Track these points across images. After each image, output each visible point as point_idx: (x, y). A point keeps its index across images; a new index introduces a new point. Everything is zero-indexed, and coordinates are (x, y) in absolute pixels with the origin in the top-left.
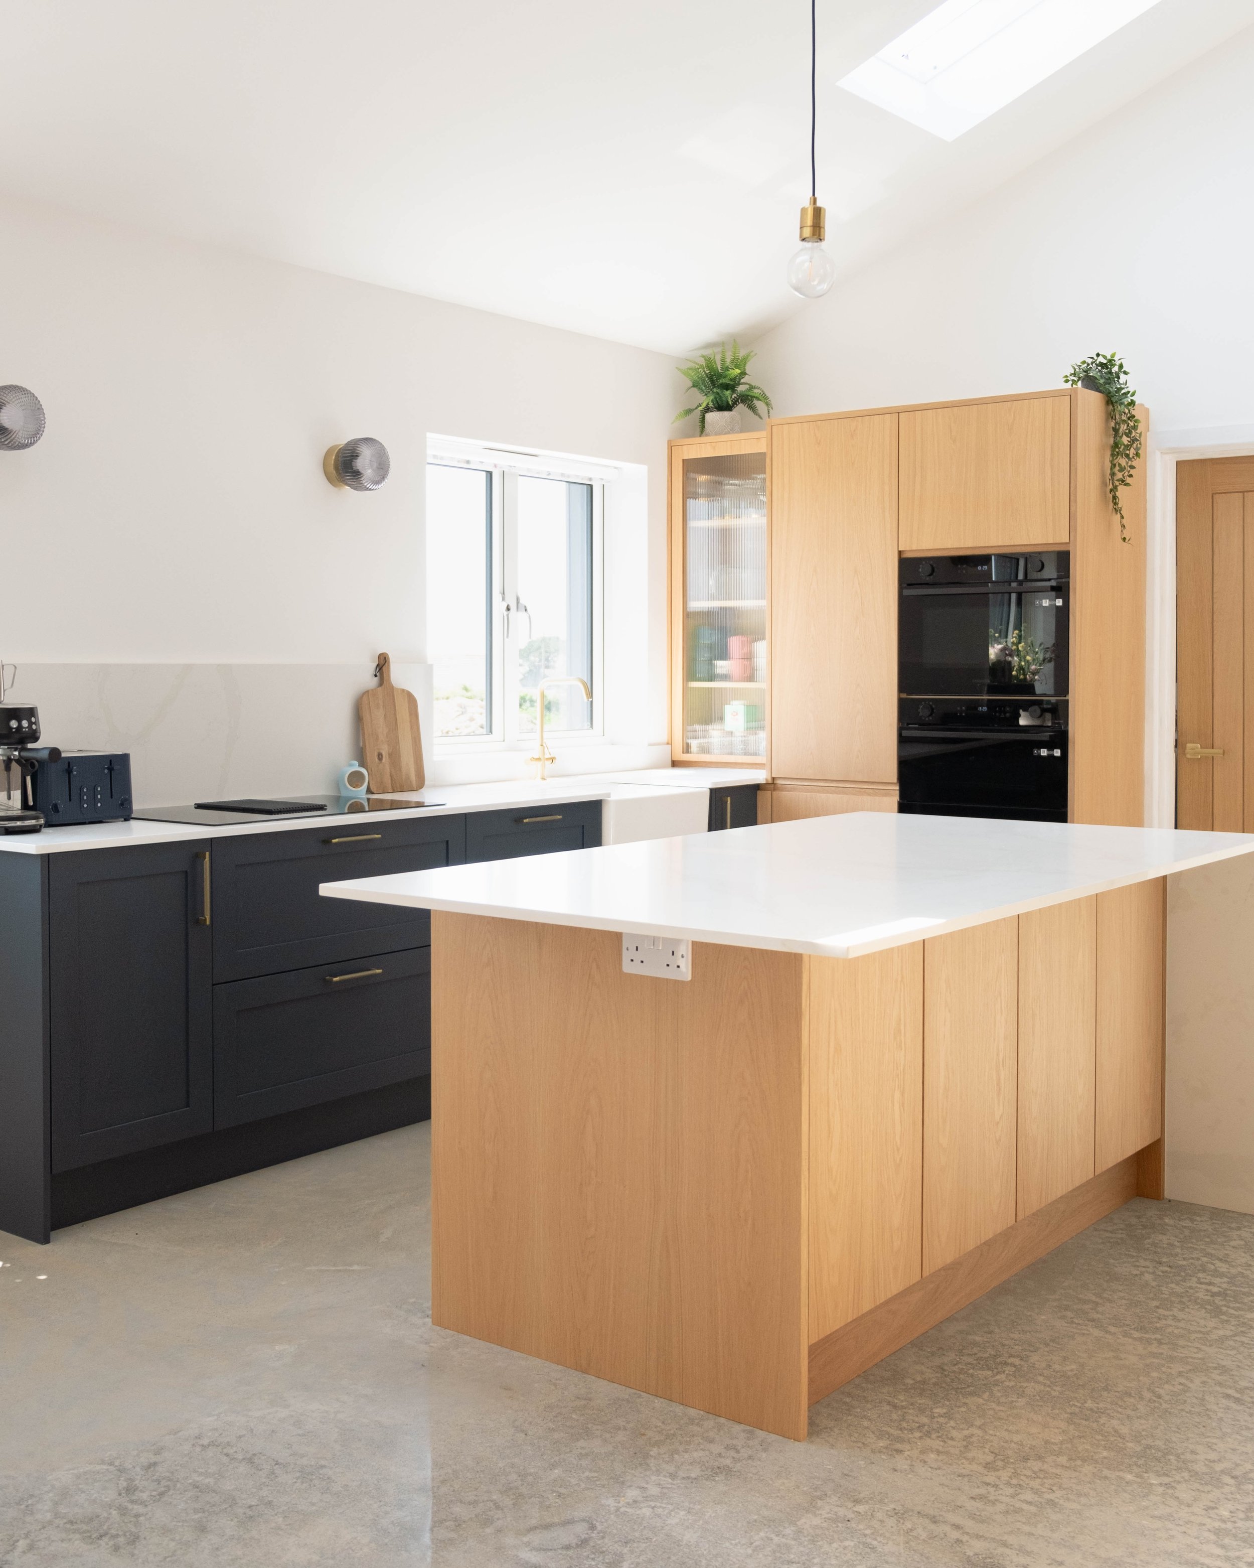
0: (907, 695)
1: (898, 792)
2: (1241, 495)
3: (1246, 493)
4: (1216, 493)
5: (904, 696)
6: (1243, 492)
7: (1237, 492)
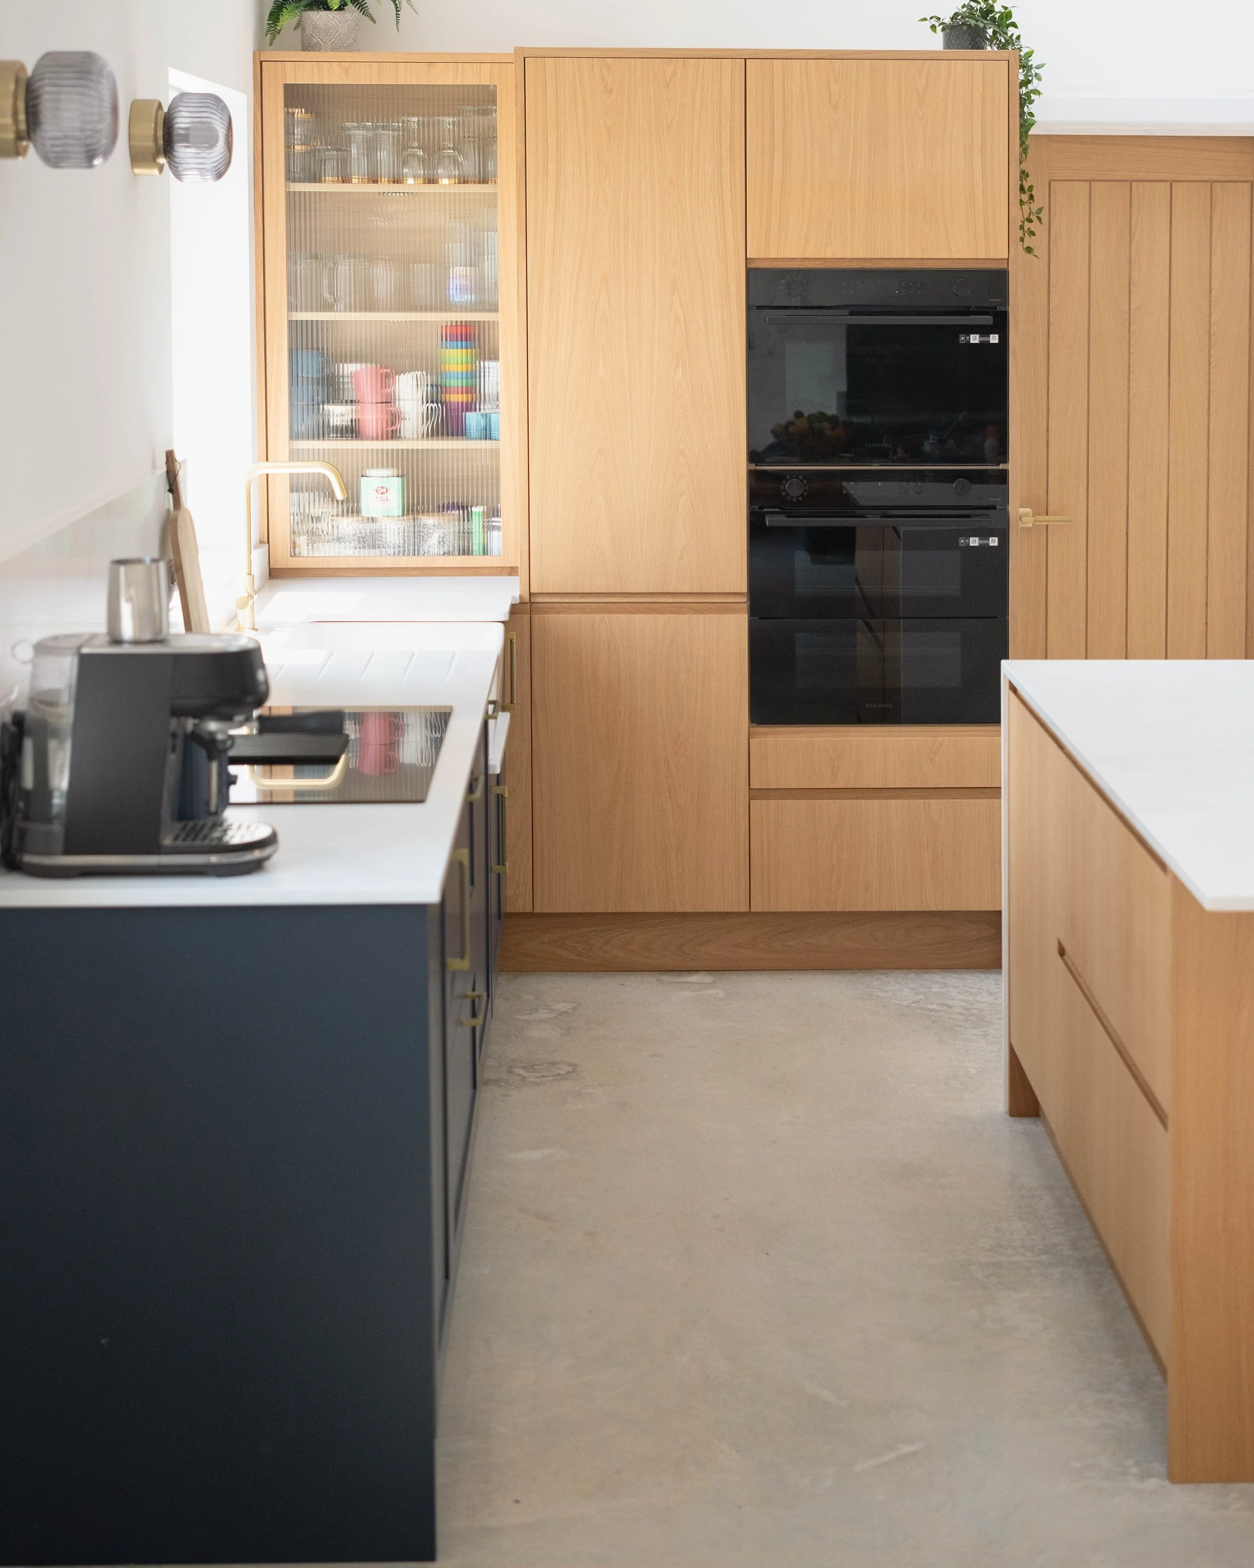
0: (756, 465)
1: (746, 606)
2: (1087, 184)
3: (1092, 183)
4: (1054, 180)
5: (753, 467)
6: (1090, 181)
7: (1082, 181)
